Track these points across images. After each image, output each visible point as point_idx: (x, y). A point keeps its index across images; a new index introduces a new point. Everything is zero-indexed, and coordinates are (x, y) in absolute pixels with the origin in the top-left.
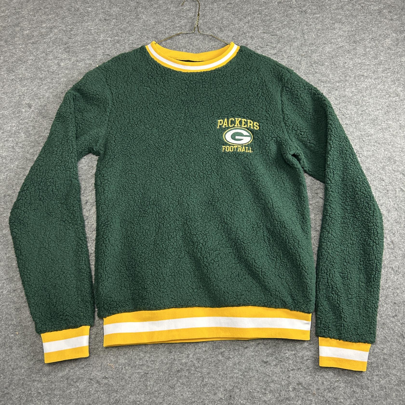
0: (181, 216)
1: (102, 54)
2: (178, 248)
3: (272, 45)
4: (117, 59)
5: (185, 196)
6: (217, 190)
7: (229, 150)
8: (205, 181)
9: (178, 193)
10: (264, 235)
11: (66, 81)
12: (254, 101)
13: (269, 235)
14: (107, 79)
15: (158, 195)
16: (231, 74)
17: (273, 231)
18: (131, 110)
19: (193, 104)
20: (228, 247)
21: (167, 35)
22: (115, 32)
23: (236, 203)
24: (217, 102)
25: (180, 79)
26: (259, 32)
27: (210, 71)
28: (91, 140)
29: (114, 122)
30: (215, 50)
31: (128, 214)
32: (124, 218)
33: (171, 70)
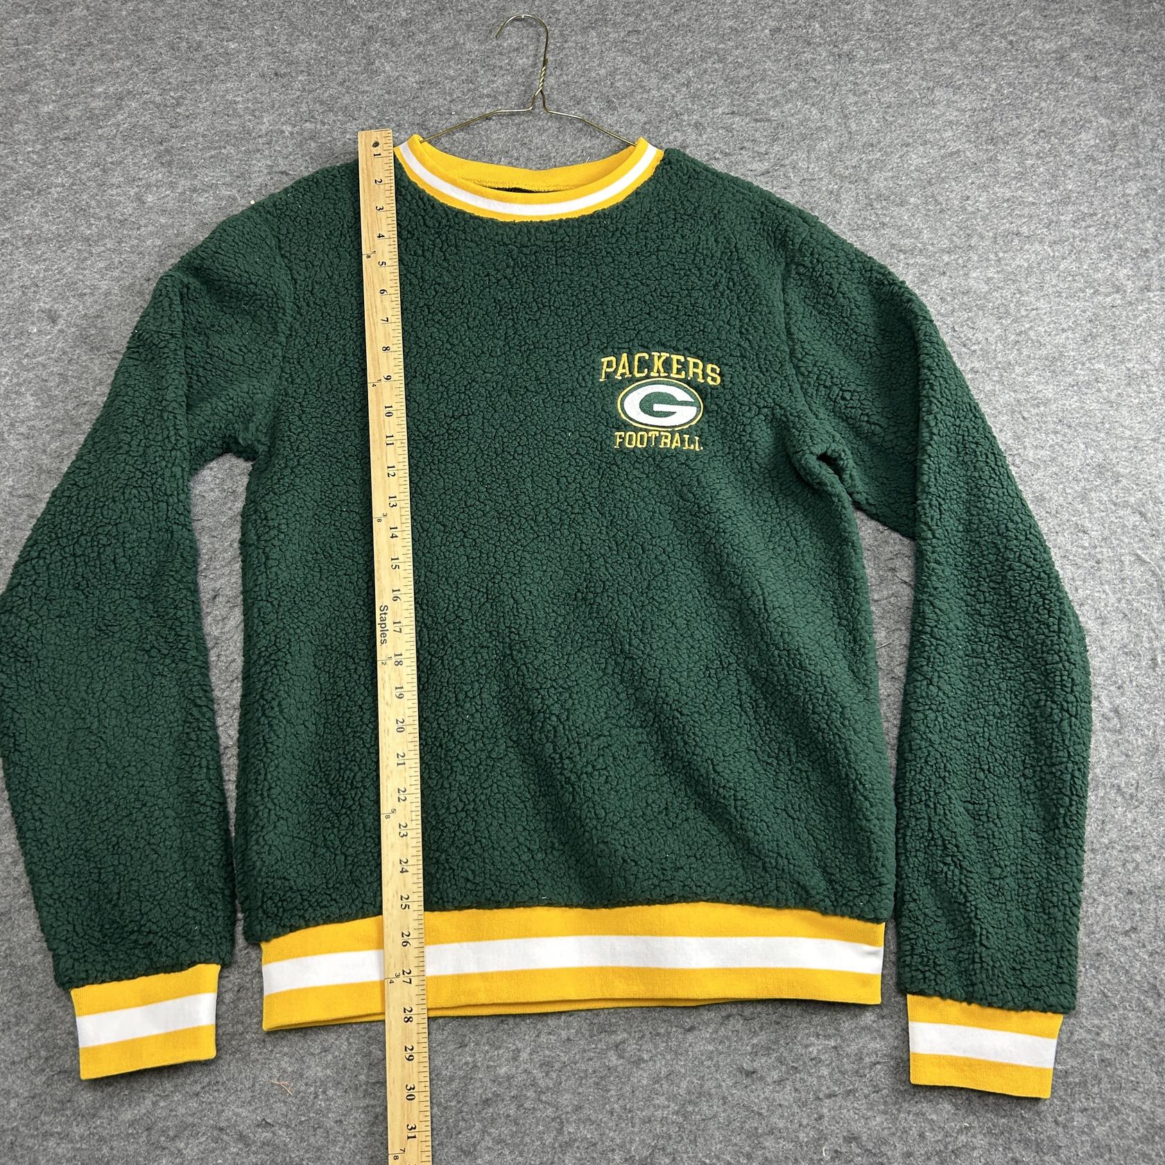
0: (495, 633)
1: (266, 171)
2: (487, 728)
3: (756, 149)
4: (310, 183)
5: (507, 576)
6: (601, 559)
7: (634, 442)
8: (566, 532)
9: (487, 567)
10: (740, 692)
11: (159, 246)
12: (707, 303)
13: (755, 691)
14: (279, 241)
15: (428, 574)
16: (640, 226)
17: (766, 679)
18: (349, 329)
19: (528, 311)
20: (633, 726)
21: (454, 120)
22: (304, 108)
23: (656, 598)
24: (599, 307)
25: (491, 240)
26: (720, 111)
27: (577, 220)
28: (233, 413)
29: (299, 362)
30: (592, 160)
31: (339, 631)
32: (326, 642)
33: (467, 216)
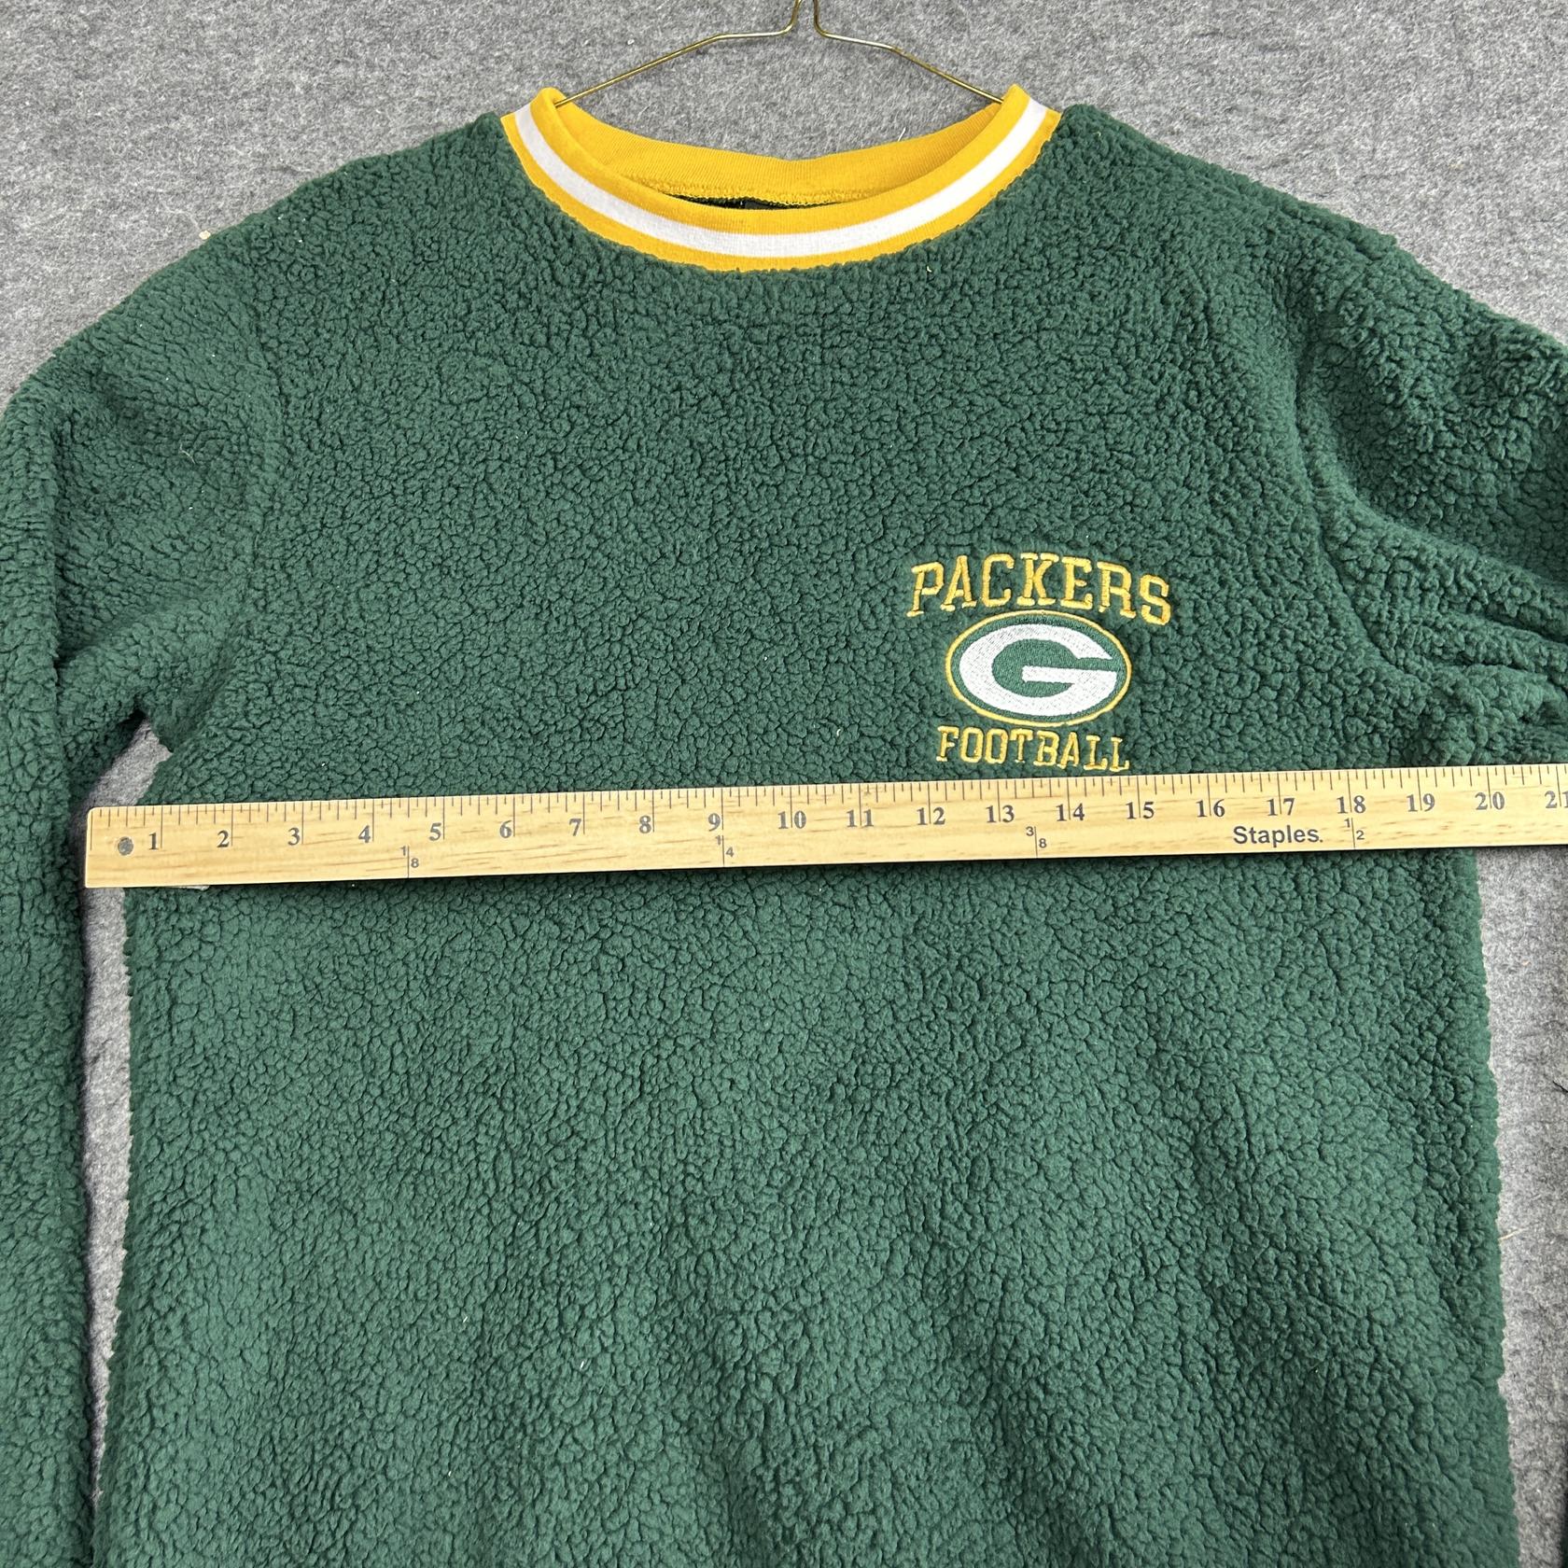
0: (654, 1173)
1: (253, 167)
2: (624, 1390)
3: (1261, 110)
4: (326, 191)
5: (687, 1042)
6: (887, 1012)
7: (978, 752)
8: (819, 948)
9: (645, 1021)
10: (1181, 1333)
11: (38, 321)
12: (1140, 442)
13: (1217, 1335)
14: (258, 315)
15: (520, 1032)
16: (1003, 277)
17: (1244, 1310)
18: (389, 499)
19: (759, 465)
20: (943, 1402)
21: (633, 55)
22: (335, 35)
23: (1005, 1105)
24: (909, 457)
25: (688, 311)
26: (1187, 28)
29: (283, 566)
30: (910, 134)
31: (326, 1151)
32: (298, 1174)
33: (640, 260)
